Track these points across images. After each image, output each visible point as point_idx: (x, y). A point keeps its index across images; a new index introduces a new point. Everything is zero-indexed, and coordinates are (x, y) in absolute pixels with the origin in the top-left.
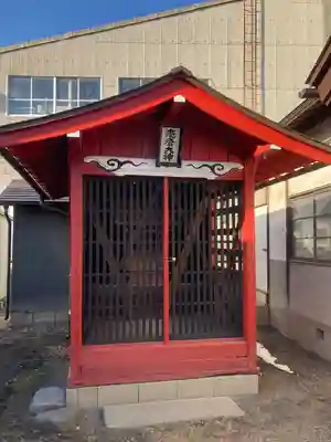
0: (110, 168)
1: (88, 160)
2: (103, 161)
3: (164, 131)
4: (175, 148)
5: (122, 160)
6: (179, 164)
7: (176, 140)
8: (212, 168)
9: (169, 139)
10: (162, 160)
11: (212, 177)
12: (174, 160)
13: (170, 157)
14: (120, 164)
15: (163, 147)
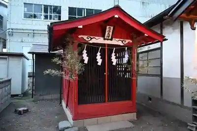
0: (87, 40)
1: (80, 37)
2: (85, 37)
3: (108, 27)
4: (111, 34)
5: (92, 37)
6: (111, 40)
7: (111, 31)
8: (122, 41)
9: (109, 30)
10: (106, 38)
11: (122, 44)
12: (110, 38)
13: (109, 37)
14: (91, 39)
15: (107, 33)
